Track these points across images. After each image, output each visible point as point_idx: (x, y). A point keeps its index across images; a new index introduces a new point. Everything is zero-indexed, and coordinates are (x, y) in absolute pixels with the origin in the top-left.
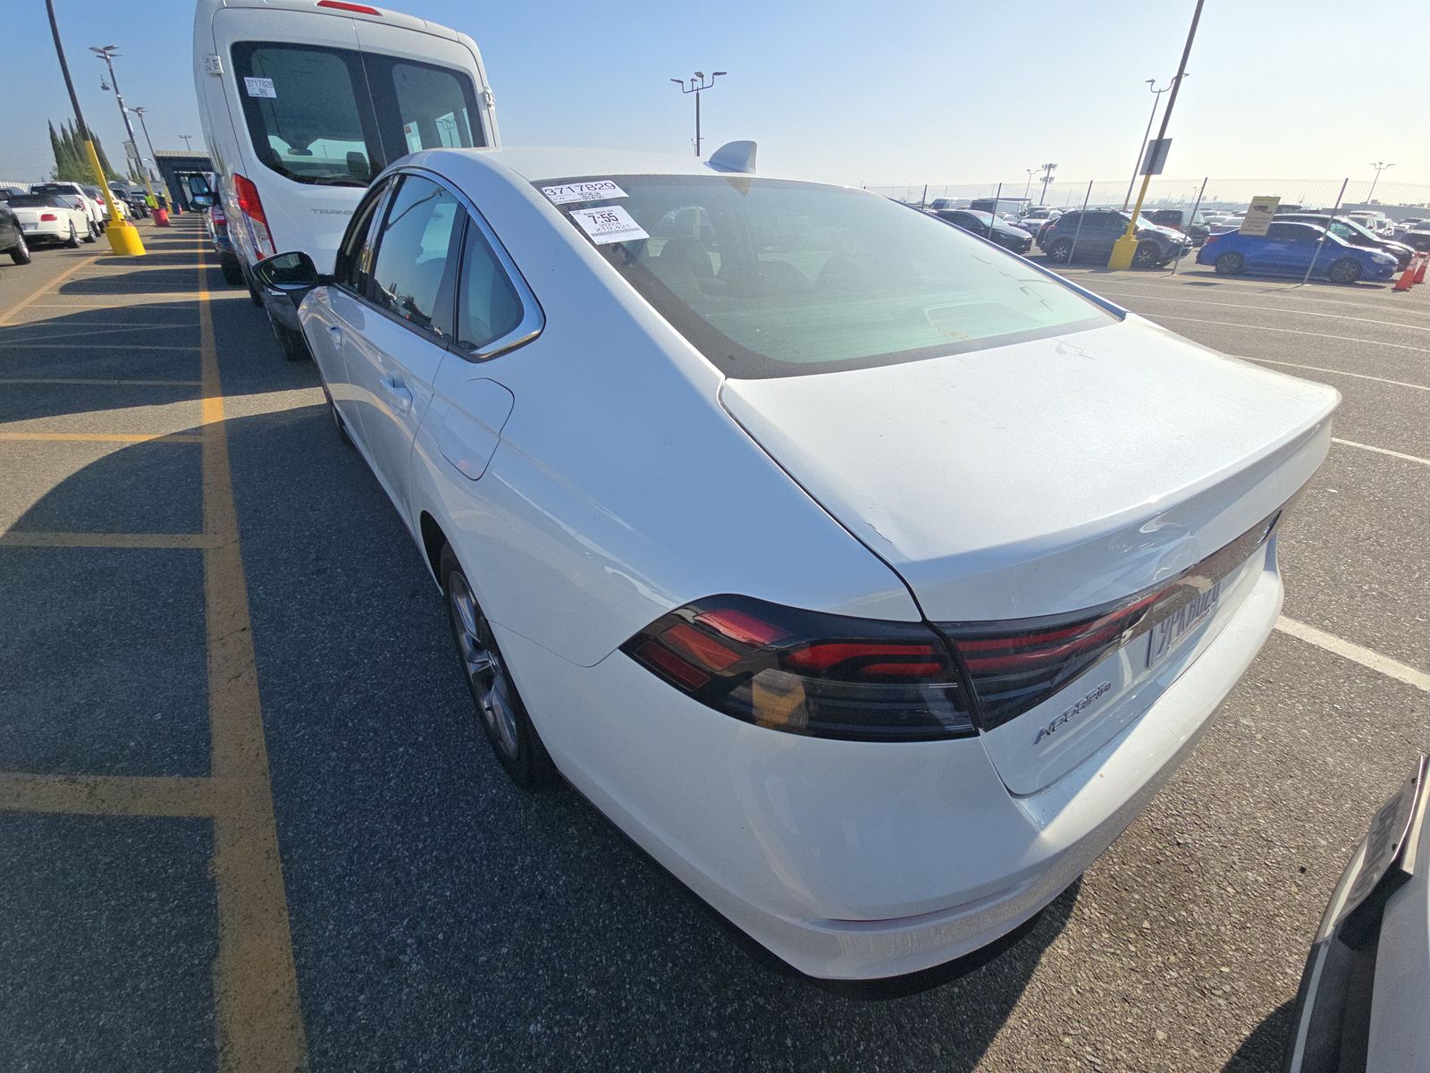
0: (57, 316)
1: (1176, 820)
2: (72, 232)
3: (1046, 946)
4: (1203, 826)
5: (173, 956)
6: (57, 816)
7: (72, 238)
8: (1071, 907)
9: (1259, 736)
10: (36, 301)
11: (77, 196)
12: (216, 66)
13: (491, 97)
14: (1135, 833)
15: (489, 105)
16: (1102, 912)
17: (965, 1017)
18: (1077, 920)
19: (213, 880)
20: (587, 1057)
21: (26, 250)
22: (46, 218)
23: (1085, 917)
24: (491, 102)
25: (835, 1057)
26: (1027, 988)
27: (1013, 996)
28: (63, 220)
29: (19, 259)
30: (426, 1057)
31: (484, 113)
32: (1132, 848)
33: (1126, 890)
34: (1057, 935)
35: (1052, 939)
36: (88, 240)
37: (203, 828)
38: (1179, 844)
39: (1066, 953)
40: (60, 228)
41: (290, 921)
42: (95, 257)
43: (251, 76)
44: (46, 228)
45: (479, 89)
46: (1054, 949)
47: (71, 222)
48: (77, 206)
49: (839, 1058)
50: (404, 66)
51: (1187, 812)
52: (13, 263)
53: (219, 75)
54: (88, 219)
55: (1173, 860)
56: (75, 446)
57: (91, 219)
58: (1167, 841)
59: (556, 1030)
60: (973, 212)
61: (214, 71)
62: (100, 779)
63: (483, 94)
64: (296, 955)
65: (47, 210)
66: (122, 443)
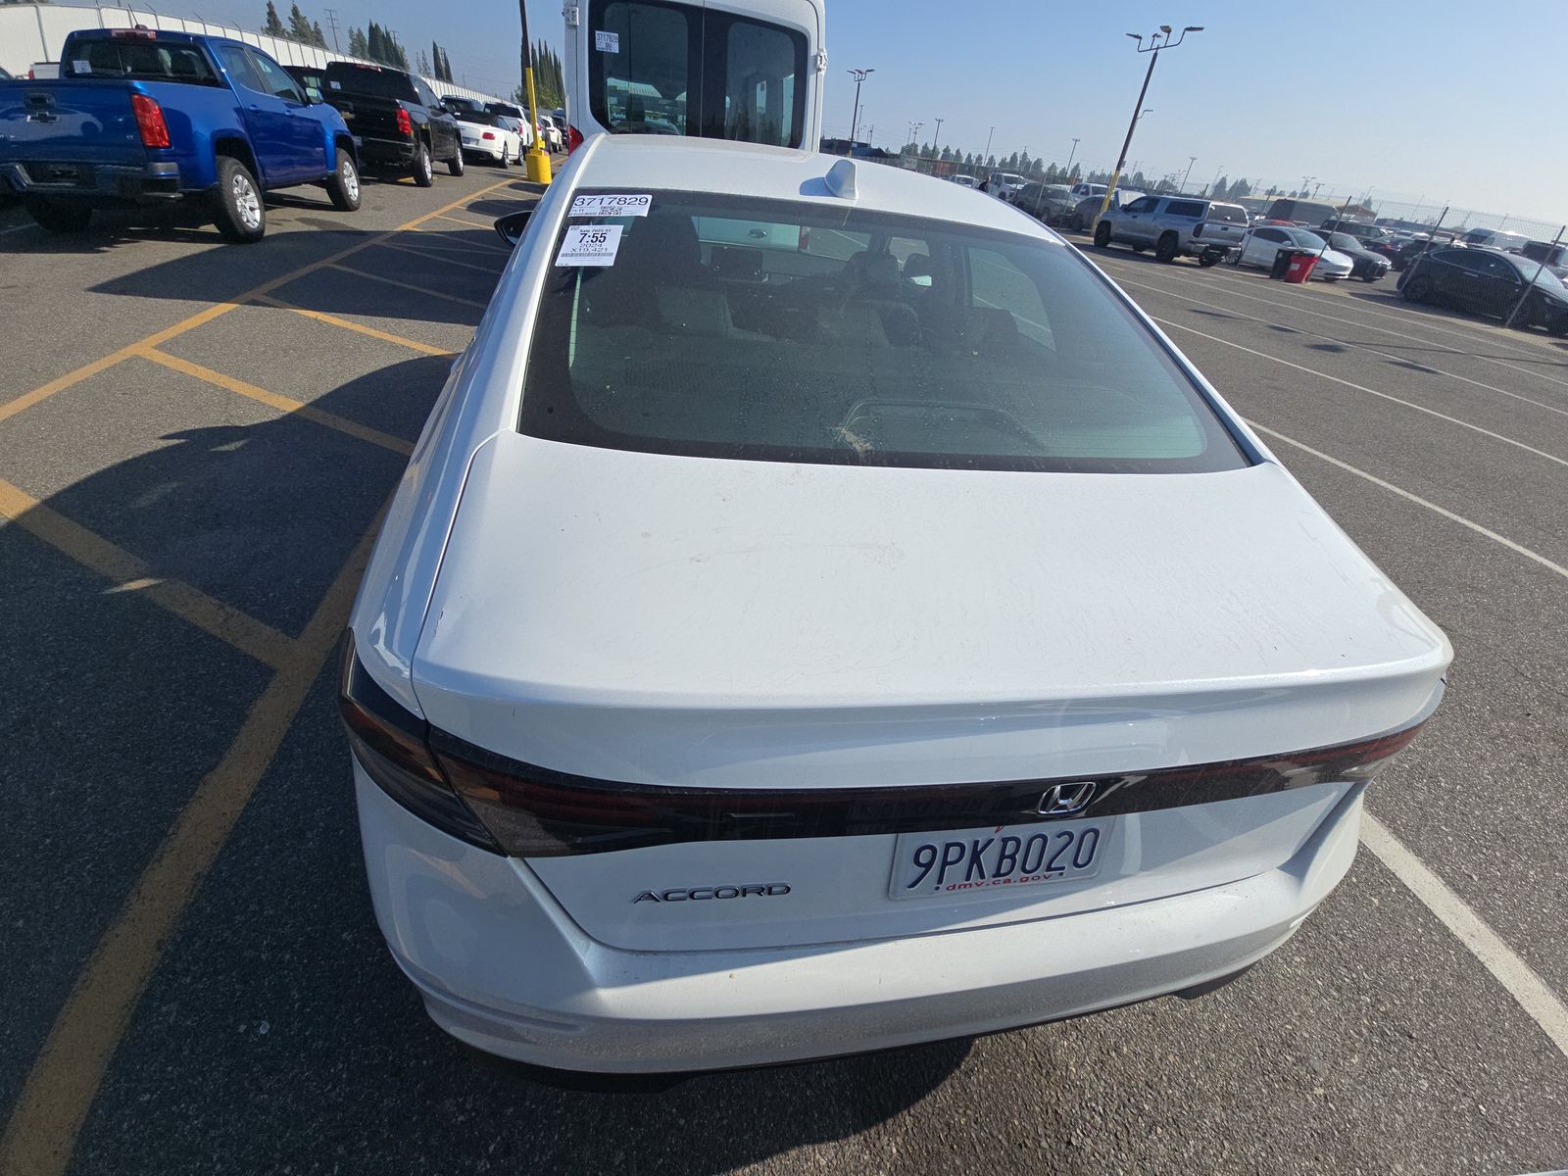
0: (453, 229)
1: (1093, 1117)
2: (505, 153)
3: (808, 1143)
4: (1124, 1144)
5: (191, 756)
6: (196, 628)
7: (503, 159)
8: (871, 1125)
9: (1320, 1091)
10: (445, 214)
11: (519, 120)
12: (574, 18)
13: (824, 61)
14: (1023, 1099)
15: (819, 70)
16: (902, 1151)
17: (668, 1149)
18: (865, 1140)
19: (247, 716)
20: (361, 980)
21: (461, 163)
22: (488, 136)
23: (877, 1145)
24: (821, 66)
25: (531, 1104)
26: (752, 1167)
27: (732, 1163)
28: (501, 141)
29: (455, 171)
30: (271, 912)
31: (812, 78)
32: (1003, 1112)
33: (952, 1147)
34: (829, 1140)
35: (822, 1140)
36: (517, 162)
37: (267, 673)
38: (1069, 1143)
39: (823, 1162)
40: (495, 148)
41: (267, 769)
42: (512, 180)
43: (601, 29)
44: (485, 145)
45: (813, 51)
46: (814, 1150)
47: (505, 144)
48: (515, 130)
49: (534, 1106)
50: (741, 24)
51: (1117, 1117)
52: (448, 171)
53: (575, 26)
54: (521, 143)
55: (1044, 1156)
56: (393, 346)
57: (525, 143)
58: (1056, 1132)
59: (358, 946)
60: (1513, 258)
61: (571, 23)
62: (237, 612)
63: (816, 57)
64: (253, 795)
65: (489, 129)
66: (423, 353)
